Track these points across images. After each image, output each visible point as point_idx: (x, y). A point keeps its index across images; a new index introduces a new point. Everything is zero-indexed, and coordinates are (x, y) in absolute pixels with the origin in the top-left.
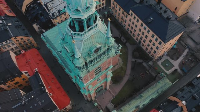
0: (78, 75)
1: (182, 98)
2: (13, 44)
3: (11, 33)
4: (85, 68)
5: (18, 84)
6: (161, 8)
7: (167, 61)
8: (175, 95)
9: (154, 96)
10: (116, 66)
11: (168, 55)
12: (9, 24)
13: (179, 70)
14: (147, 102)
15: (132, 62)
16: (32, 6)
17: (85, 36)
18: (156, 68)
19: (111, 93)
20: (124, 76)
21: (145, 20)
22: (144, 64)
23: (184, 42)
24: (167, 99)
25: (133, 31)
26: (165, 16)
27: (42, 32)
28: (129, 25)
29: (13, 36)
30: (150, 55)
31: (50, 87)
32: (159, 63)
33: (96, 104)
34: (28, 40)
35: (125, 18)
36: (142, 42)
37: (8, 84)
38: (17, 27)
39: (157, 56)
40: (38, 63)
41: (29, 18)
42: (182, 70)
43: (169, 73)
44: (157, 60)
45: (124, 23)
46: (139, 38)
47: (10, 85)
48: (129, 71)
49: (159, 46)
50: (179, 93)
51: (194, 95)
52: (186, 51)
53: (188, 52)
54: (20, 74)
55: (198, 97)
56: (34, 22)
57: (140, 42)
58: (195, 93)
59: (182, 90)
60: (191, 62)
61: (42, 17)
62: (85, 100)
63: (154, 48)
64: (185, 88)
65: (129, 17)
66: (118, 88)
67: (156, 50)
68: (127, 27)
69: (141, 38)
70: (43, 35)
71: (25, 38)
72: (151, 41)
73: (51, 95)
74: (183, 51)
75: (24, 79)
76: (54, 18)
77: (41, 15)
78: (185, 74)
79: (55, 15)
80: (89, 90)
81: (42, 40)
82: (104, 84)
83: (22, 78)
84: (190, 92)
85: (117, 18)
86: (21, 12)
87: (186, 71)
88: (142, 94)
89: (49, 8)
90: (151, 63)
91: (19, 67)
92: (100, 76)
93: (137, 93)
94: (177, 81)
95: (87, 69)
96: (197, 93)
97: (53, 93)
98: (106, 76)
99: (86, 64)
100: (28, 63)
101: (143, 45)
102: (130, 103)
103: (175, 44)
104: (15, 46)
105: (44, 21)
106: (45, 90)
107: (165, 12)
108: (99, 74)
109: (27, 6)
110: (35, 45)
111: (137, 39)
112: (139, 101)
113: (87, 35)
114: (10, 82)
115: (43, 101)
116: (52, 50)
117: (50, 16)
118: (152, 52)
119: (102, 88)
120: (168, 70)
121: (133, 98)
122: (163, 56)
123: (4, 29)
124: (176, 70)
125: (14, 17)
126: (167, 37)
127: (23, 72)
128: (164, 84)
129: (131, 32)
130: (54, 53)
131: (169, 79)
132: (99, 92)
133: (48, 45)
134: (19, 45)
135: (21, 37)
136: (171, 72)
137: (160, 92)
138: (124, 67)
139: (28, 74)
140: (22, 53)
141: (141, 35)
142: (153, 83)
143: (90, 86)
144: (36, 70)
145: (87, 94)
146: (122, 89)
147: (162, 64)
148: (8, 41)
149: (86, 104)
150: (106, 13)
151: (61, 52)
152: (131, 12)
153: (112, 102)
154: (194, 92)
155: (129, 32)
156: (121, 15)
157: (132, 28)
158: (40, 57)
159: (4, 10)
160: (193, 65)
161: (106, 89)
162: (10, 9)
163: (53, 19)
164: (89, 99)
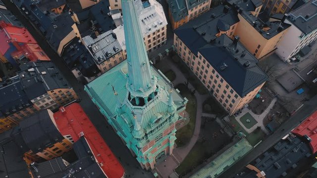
0: (136, 146)
1: (261, 168)
2: (49, 99)
3: (47, 85)
4: (145, 139)
5: (57, 151)
6: (237, 51)
7: (248, 115)
8: (254, 163)
9: (229, 164)
10: (181, 124)
11: (249, 107)
12: (43, 73)
13: (263, 128)
14: (220, 171)
15: (202, 117)
16: (72, 47)
17: (146, 109)
18: (233, 125)
19: (174, 159)
20: (192, 137)
21: (217, 67)
22: (218, 120)
23: (271, 90)
24: (245, 167)
25: (203, 76)
26: (242, 62)
27: (86, 83)
28: (198, 69)
29: (49, 89)
30: (226, 108)
31: (99, 155)
32: (238, 118)
33: (156, 175)
34: (67, 92)
35: (193, 60)
36: (215, 92)
37: (46, 151)
38: (53, 76)
39: (233, 110)
40: (82, 124)
41: (68, 62)
42: (267, 127)
43: (250, 132)
44: (235, 114)
45: (191, 65)
46: (211, 86)
47: (48, 152)
48: (198, 130)
49: (235, 99)
50: (259, 160)
51: (275, 164)
52: (274, 101)
53: (275, 103)
54: (61, 138)
55: (279, 167)
56: (73, 68)
57: (212, 91)
58: (277, 161)
59: (262, 157)
60: (280, 116)
61: (85, 62)
62: (142, 169)
63: (230, 101)
64: (266, 154)
65: (197, 59)
66: (184, 153)
67: (232, 103)
68: (195, 70)
69: (214, 86)
70: (87, 86)
71: (64, 90)
72: (225, 92)
73: (102, 165)
74: (270, 102)
75: (64, 144)
76: (100, 63)
77: (84, 59)
78: (271, 133)
79: (101, 60)
80: (147, 159)
81: (85, 93)
82: (165, 150)
83: (62, 143)
84: (272, 159)
85: (182, 57)
86: (57, 54)
87: (272, 129)
88: (214, 161)
89: (94, 52)
90: (226, 119)
91: (60, 130)
92: (161, 142)
93: (209, 160)
94: (259, 143)
95: (147, 138)
96: (280, 161)
97: (104, 163)
98: (169, 141)
99: (146, 135)
100: (70, 124)
101: (216, 95)
102: (198, 173)
103: (258, 93)
104: (51, 100)
105: (87, 67)
106: (95, 160)
107: (243, 56)
108: (159, 141)
109: (64, 46)
110: (76, 97)
111: (209, 87)
112: (210, 170)
113: (148, 107)
114: (48, 149)
115: (93, 173)
116: (100, 106)
117: (96, 61)
118: (228, 105)
119: (163, 153)
120: (249, 128)
121: (202, 167)
122: (242, 109)
123: (38, 80)
124: (259, 128)
125: (48, 61)
126: (244, 90)
127: (65, 136)
128: (242, 148)
129: (200, 77)
130: (102, 110)
131: (249, 141)
132: (159, 158)
133: (93, 100)
134: (56, 99)
135: (59, 90)
136: (253, 130)
137: (236, 158)
138: (191, 124)
139: (71, 138)
140: (63, 111)
141: (213, 83)
142: (229, 145)
143: (149, 154)
144: (82, 134)
145: (145, 163)
146: (189, 153)
147: (241, 119)
148: (43, 95)
149: (143, 173)
150: (167, 51)
151: (115, 117)
152: (199, 54)
153: (177, 170)
154: (276, 159)
155: (198, 77)
156: (187, 55)
157: (201, 73)
158: (84, 116)
159: (35, 53)
160: (281, 120)
161: (168, 154)
162: (42, 51)
163: (99, 65)
164: (147, 168)
